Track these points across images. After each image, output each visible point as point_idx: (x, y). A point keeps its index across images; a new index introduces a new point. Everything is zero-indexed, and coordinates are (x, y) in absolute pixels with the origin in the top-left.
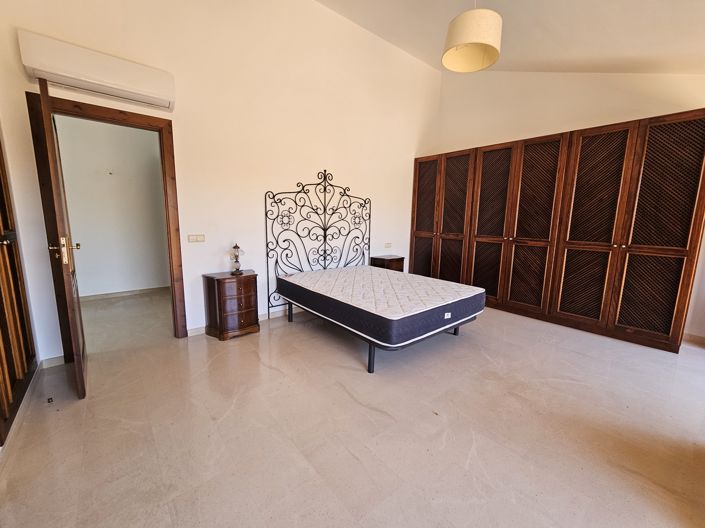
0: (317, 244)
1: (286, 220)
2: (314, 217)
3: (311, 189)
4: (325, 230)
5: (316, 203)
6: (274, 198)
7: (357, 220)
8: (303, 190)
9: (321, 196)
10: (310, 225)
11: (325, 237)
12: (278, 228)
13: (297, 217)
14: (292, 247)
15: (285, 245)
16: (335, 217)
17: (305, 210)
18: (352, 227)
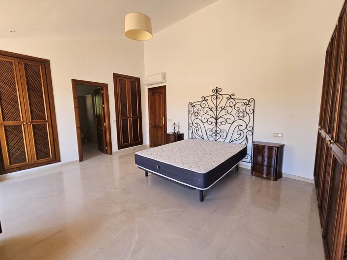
0: (211, 127)
1: (196, 114)
2: (210, 113)
3: (209, 98)
4: (216, 119)
5: (211, 105)
6: (192, 105)
7: (241, 114)
8: (205, 99)
9: (215, 101)
10: (208, 117)
11: (216, 123)
12: (193, 118)
13: (202, 113)
14: (199, 126)
15: (196, 125)
16: (223, 112)
17: (205, 109)
18: (237, 118)
